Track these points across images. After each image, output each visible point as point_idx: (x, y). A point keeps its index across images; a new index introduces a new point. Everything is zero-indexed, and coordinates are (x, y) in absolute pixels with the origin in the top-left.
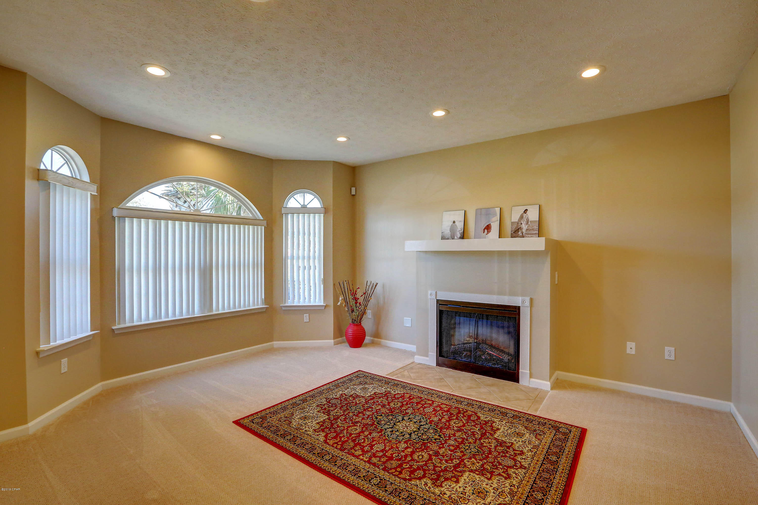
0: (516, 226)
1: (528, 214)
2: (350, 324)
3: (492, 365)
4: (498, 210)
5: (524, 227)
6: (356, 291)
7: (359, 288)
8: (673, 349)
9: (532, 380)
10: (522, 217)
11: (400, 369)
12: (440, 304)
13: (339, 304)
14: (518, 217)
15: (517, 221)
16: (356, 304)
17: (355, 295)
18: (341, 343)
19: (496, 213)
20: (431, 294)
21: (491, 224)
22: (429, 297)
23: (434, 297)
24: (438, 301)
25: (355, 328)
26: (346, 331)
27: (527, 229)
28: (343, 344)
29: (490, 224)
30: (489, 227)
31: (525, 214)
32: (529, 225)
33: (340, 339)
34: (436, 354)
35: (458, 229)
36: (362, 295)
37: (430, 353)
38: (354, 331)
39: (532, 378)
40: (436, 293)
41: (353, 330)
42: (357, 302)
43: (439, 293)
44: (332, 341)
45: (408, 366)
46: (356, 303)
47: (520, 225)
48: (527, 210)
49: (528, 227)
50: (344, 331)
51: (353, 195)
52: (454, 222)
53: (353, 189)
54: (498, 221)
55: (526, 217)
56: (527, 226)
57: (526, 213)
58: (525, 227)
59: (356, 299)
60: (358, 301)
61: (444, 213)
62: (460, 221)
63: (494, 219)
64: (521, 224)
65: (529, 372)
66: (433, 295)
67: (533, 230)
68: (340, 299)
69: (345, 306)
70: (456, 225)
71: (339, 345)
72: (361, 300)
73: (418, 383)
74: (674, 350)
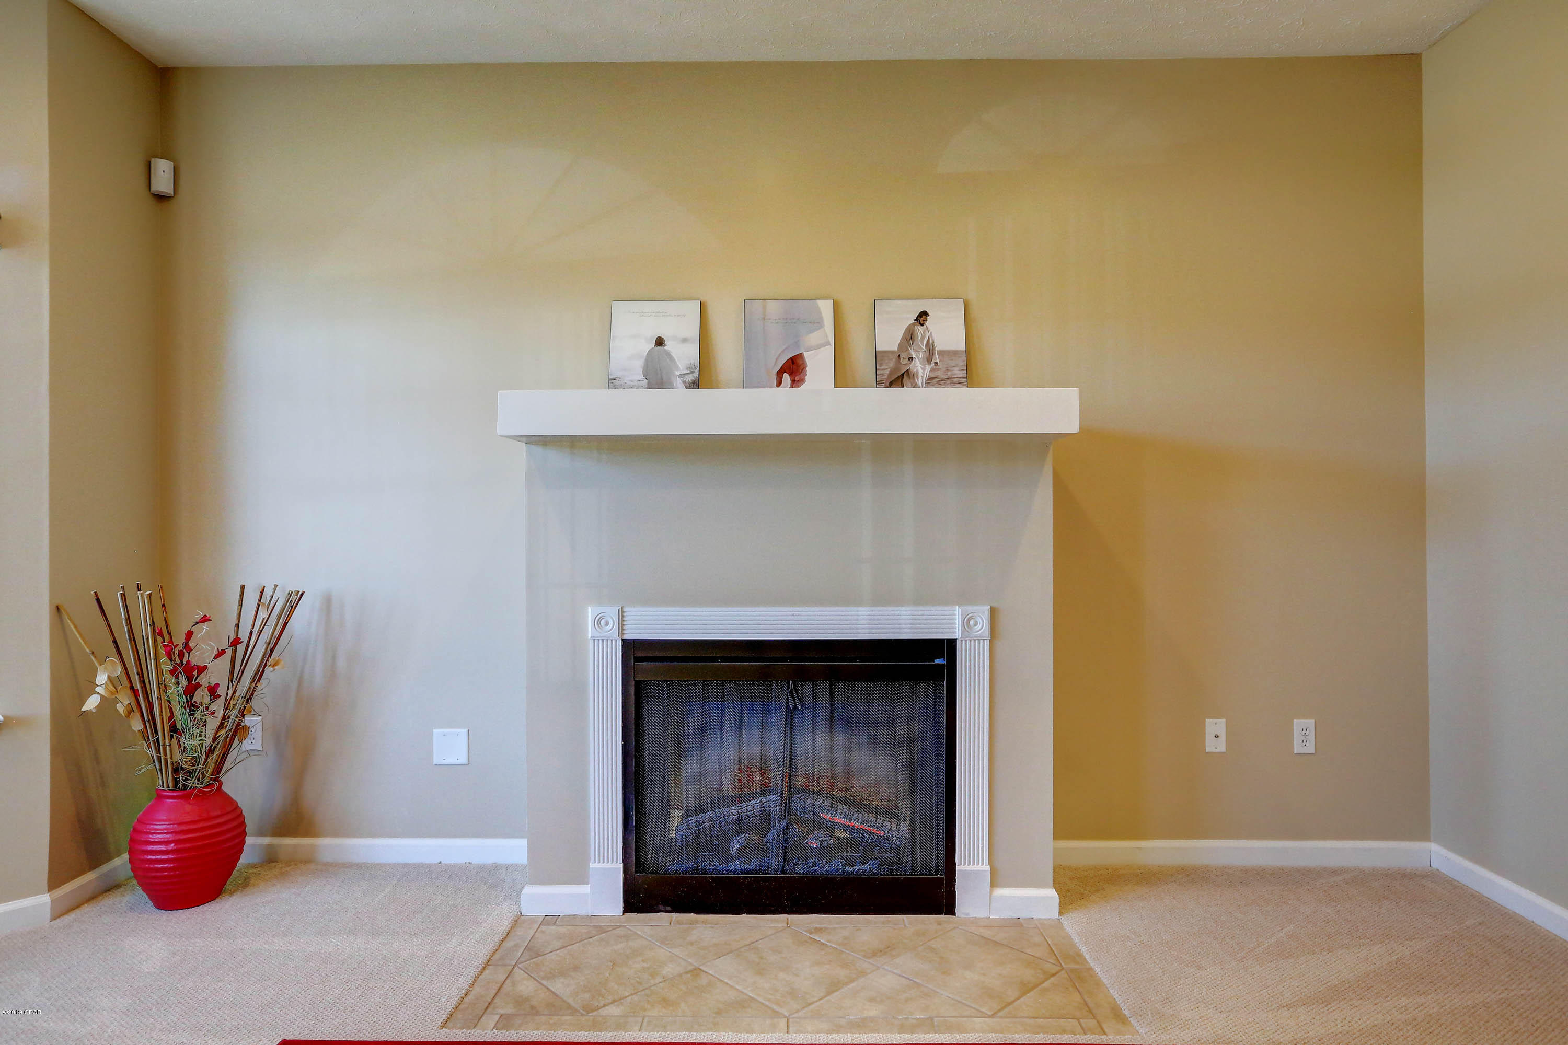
0: (892, 364)
1: (931, 328)
2: (160, 796)
3: (844, 866)
4: (826, 308)
5: (920, 371)
6: (189, 634)
7: (205, 619)
8: (1311, 722)
9: (1000, 892)
10: (909, 337)
11: (484, 968)
12: (637, 660)
13: (92, 703)
14: (899, 334)
15: (895, 348)
16: (192, 698)
17: (186, 655)
18: (93, 897)
19: (821, 318)
20: (598, 621)
21: (806, 355)
22: (590, 632)
23: (612, 629)
24: (630, 647)
25: (188, 811)
26: (135, 830)
27: (930, 379)
28: (108, 901)
29: (800, 356)
30: (798, 367)
31: (921, 328)
32: (936, 364)
33: (90, 876)
34: (622, 866)
35: (677, 368)
36: (223, 652)
37: (597, 865)
38: (183, 828)
39: (997, 886)
40: (623, 616)
41: (180, 824)
42: (198, 685)
43: (632, 613)
44: (45, 899)
45: (509, 944)
46: (191, 690)
47: (906, 361)
48: (923, 315)
49: (932, 370)
50: (121, 835)
51: (161, 198)
52: (660, 342)
53: (163, 170)
54: (828, 344)
55: (923, 337)
56: (928, 368)
57: (922, 325)
58: (924, 369)
59: (192, 672)
60: (204, 680)
61: (620, 308)
62: (685, 340)
63: (813, 338)
64: (911, 359)
65: (988, 868)
66: (607, 624)
67: (948, 382)
68: (102, 678)
69: (130, 712)
70: (668, 354)
71: (86, 908)
72: (217, 673)
73: (619, 1027)
74: (1314, 723)
